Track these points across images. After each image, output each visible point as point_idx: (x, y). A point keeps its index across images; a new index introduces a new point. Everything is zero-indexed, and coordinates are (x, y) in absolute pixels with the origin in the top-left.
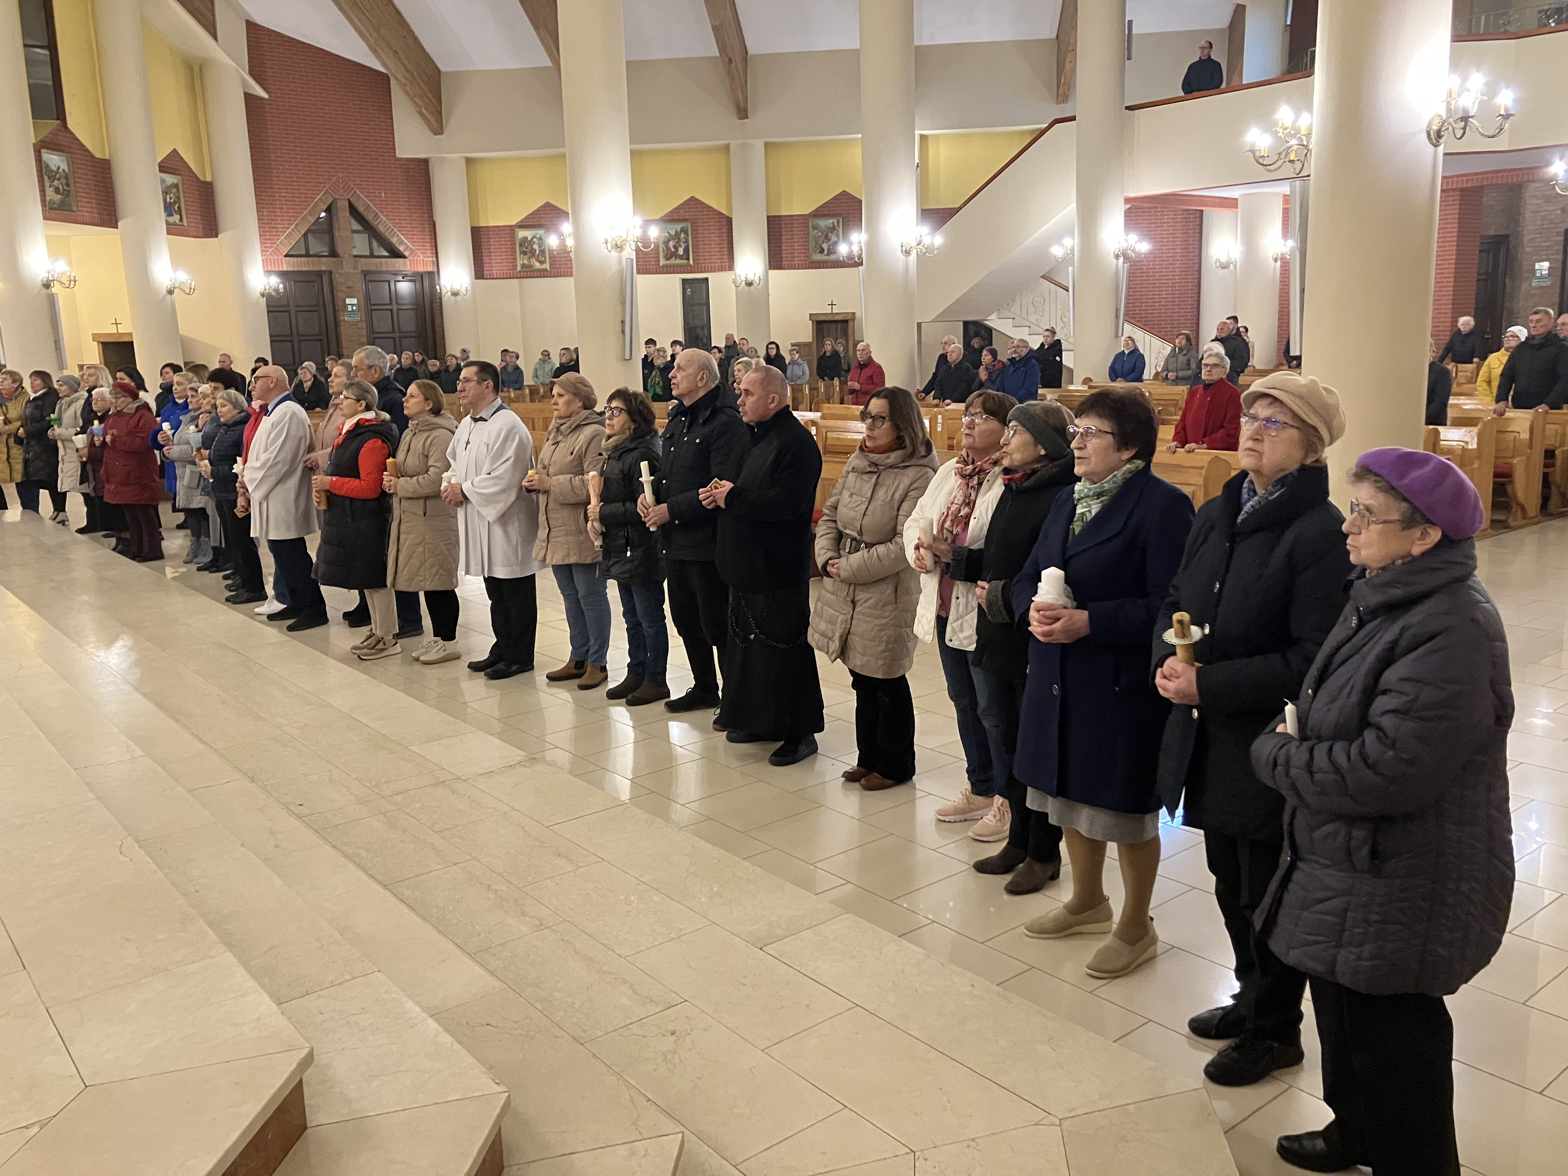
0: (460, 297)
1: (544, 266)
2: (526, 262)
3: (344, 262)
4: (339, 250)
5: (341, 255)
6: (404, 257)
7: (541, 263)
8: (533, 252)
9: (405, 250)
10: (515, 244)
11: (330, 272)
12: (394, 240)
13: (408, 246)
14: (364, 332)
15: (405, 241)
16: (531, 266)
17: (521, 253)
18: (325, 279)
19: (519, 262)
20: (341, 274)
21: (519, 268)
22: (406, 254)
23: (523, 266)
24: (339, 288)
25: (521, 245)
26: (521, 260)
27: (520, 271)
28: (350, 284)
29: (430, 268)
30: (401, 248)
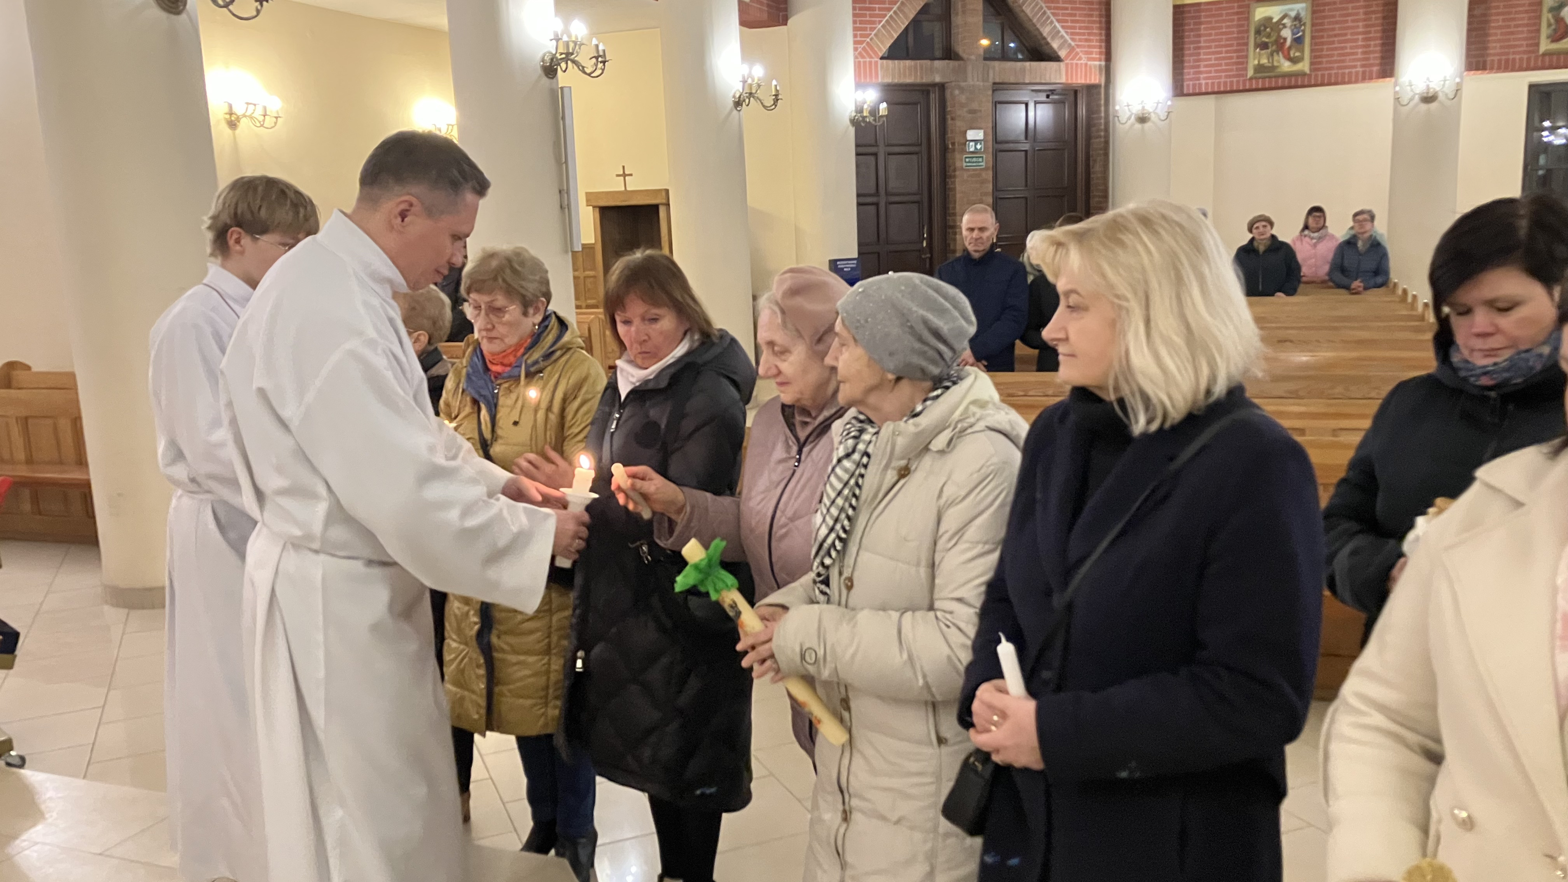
0: (1147, 125)
1: (1299, 67)
2: (1264, 61)
3: (970, 68)
4: (960, 49)
5: (964, 56)
6: (1057, 59)
7: (1294, 61)
8: (1280, 44)
9: (1060, 47)
10: (1247, 31)
11: (942, 87)
12: (1046, 31)
13: (1066, 41)
14: (990, 187)
15: (1063, 32)
16: (1273, 68)
17: (1257, 46)
18: (934, 97)
19: (1253, 62)
20: (962, 90)
21: (1250, 73)
22: (1062, 54)
23: (1259, 68)
24: (959, 112)
25: (1258, 32)
26: (1256, 58)
27: (1251, 79)
28: (975, 106)
29: (1096, 78)
30: (1055, 45)
